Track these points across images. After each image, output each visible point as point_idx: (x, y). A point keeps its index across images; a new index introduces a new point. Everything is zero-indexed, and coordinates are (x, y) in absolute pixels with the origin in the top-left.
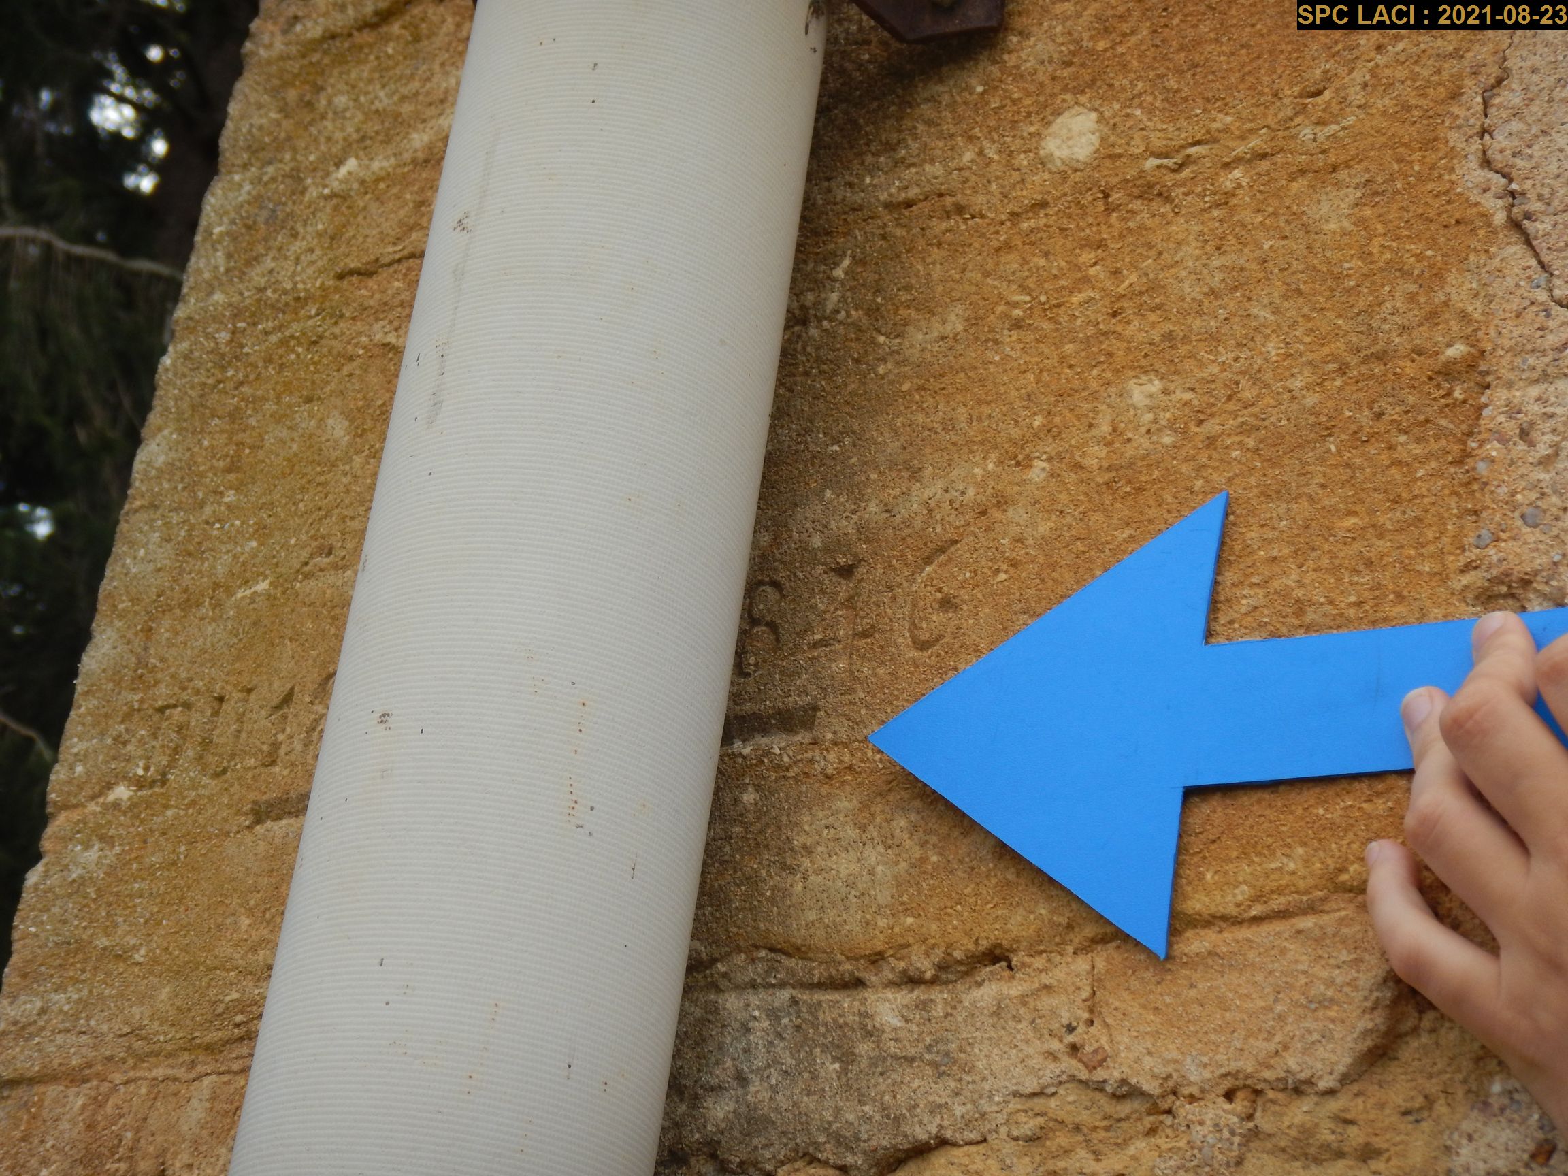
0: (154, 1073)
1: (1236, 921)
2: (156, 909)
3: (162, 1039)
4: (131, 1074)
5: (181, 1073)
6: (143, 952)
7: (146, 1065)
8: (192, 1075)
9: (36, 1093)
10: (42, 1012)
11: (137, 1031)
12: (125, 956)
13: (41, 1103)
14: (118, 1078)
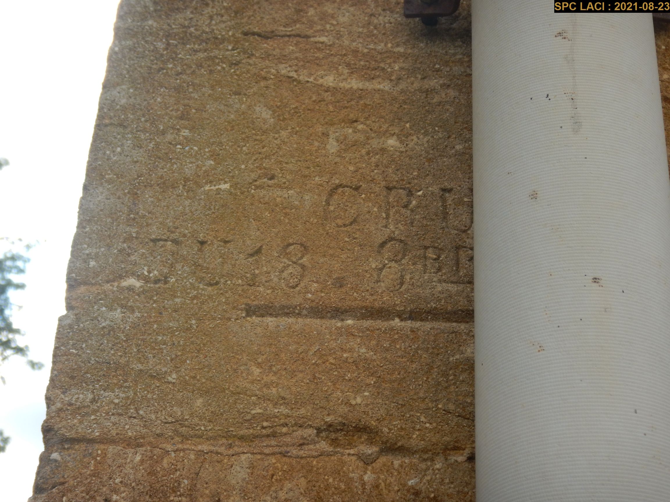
0: (200, 447)
2: (179, 353)
3: (203, 428)
4: (180, 446)
5: (222, 450)
6: (174, 376)
7: (190, 442)
8: (231, 452)
9: (99, 449)
10: (94, 401)
11: (180, 422)
12: (158, 377)
13: (104, 455)
14: (169, 447)
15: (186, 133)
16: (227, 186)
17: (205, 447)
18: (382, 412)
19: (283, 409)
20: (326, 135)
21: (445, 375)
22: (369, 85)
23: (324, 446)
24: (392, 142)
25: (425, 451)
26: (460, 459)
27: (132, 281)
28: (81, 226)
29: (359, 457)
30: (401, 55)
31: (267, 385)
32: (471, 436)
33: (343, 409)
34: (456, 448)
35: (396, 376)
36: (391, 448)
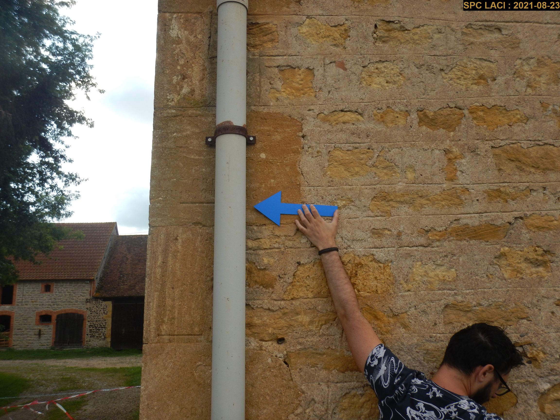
1: (285, 224)
2: (170, 211)
3: (174, 224)
14: (169, 227)
15: (167, 169)
16: (175, 180)
17: (175, 227)
18: (202, 220)
19: (187, 220)
20: (192, 168)
22: (200, 158)
23: (193, 226)
24: (204, 170)
25: (208, 226)
27: (160, 198)
28: (151, 188)
29: (199, 227)
30: (205, 151)
31: (184, 216)
33: (196, 220)
35: (204, 214)
36: (204, 226)
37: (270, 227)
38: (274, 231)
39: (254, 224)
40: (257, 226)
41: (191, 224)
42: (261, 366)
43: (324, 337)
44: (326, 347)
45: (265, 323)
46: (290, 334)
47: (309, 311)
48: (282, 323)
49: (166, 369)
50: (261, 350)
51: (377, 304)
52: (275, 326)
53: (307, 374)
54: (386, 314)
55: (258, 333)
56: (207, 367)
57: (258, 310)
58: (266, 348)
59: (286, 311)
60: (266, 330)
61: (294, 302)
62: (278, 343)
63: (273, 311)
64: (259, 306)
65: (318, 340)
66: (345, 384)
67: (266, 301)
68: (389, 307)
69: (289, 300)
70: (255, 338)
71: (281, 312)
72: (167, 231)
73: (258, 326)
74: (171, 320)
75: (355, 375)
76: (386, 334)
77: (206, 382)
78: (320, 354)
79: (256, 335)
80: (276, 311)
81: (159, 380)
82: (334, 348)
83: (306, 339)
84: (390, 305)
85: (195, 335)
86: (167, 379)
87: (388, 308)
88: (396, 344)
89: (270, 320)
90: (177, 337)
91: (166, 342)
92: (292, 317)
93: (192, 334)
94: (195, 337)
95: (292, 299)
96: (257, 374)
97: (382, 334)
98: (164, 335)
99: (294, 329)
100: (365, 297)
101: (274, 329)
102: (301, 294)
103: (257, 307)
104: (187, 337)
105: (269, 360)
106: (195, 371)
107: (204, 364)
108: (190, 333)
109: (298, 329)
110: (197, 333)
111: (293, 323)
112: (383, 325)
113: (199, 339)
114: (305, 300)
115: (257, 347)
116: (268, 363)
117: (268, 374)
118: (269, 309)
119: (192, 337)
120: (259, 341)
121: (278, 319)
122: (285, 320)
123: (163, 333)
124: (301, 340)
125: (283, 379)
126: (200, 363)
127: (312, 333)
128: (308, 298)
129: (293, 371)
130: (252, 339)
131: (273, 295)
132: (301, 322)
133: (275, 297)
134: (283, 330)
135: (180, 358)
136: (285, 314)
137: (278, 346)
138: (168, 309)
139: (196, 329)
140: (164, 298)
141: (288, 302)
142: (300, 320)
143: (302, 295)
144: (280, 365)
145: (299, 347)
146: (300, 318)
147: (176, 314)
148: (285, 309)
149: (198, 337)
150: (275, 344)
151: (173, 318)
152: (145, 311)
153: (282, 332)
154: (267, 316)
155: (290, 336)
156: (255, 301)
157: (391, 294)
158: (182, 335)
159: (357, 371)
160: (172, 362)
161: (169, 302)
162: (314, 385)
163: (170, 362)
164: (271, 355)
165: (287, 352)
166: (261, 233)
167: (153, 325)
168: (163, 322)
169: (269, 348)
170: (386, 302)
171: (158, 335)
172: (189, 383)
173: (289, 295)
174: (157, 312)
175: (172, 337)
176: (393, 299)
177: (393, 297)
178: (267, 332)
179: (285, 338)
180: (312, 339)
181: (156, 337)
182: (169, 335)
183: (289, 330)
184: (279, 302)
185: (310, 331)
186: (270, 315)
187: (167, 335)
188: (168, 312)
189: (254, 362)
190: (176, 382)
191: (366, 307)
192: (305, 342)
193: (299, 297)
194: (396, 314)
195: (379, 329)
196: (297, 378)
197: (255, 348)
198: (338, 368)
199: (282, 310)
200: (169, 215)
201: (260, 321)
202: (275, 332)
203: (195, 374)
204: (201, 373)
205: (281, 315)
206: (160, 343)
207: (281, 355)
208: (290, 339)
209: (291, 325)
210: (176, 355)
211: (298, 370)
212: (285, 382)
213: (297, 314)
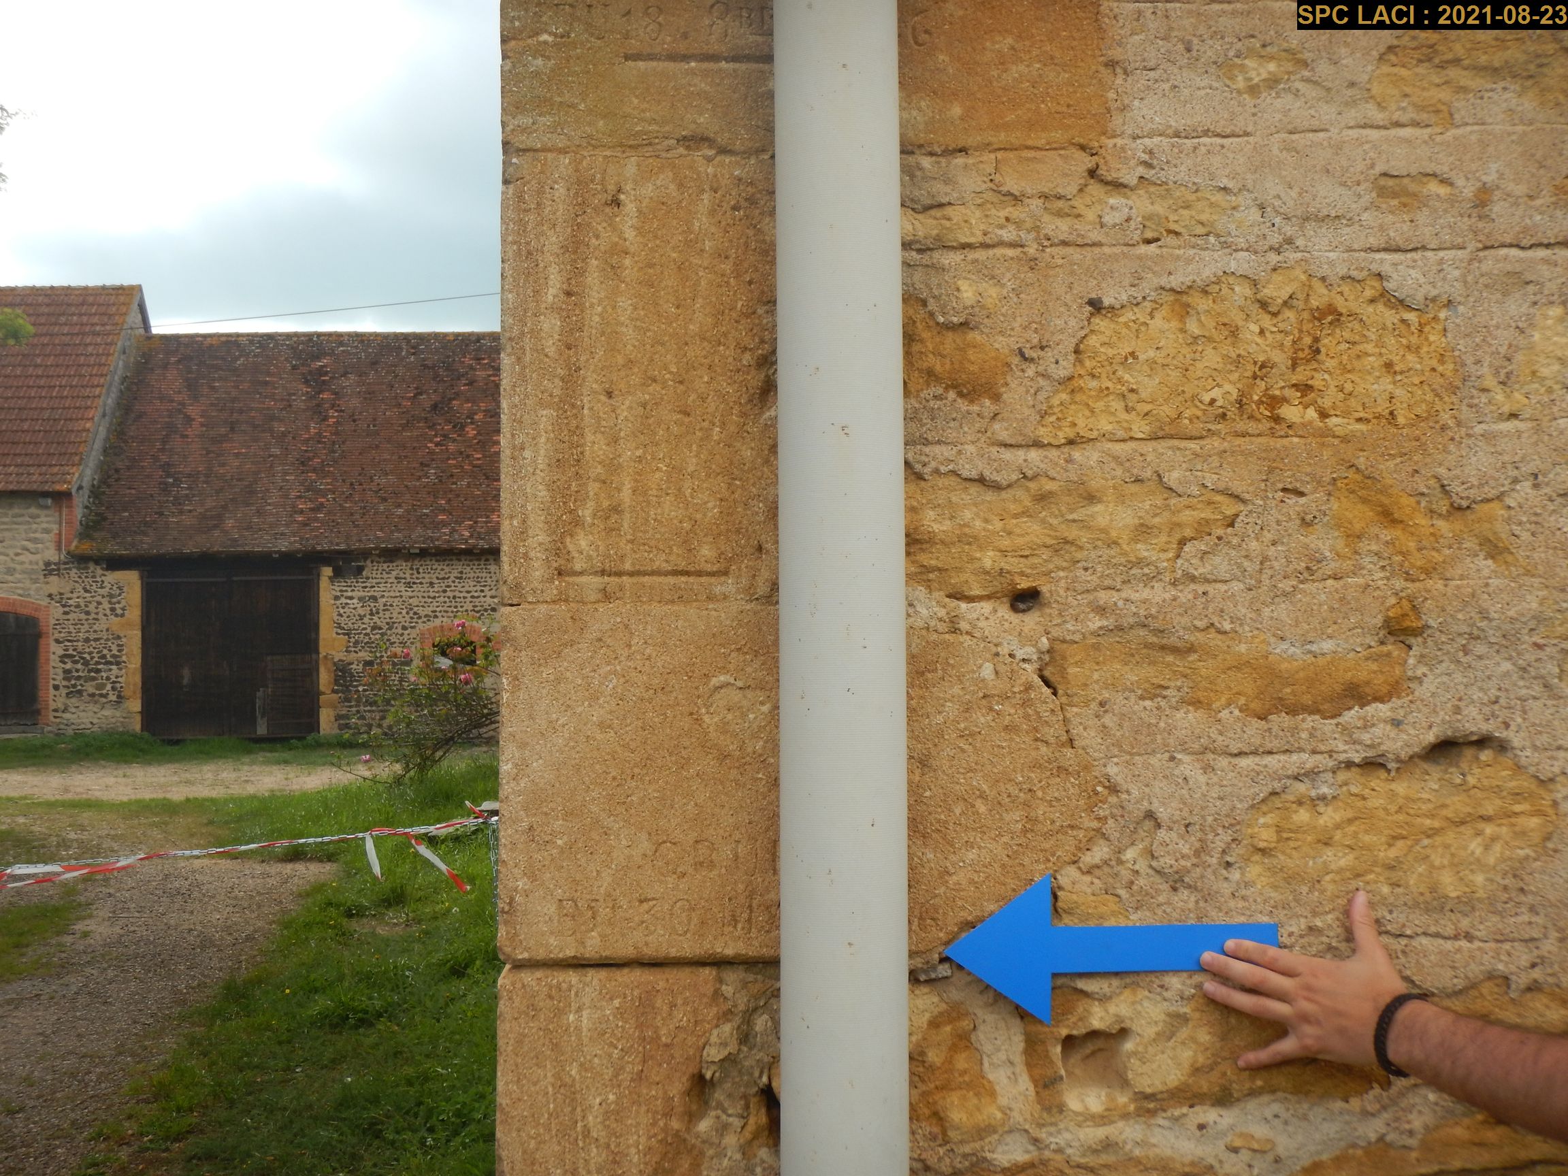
0: (604, 153)
1: (1041, 149)
2: (584, 89)
3: (605, 141)
4: (592, 153)
5: (619, 154)
7: (599, 150)
8: (624, 156)
9: (542, 156)
10: (533, 123)
11: (590, 136)
12: (572, 106)
13: (546, 159)
14: (586, 154)
17: (608, 153)
18: (717, 128)
19: (654, 127)
21: (756, 101)
23: (682, 150)
25: (744, 152)
26: (766, 157)
27: (546, 37)
29: (704, 157)
31: (643, 111)
32: (772, 143)
33: (693, 126)
34: (763, 151)
35: (725, 103)
36: (723, 151)
37: (985, 158)
38: (998, 178)
39: (920, 146)
40: (931, 154)
41: (673, 142)
42: (956, 690)
43: (1192, 586)
44: (1198, 623)
45: (967, 530)
46: (1062, 574)
47: (1134, 488)
48: (1033, 531)
49: (594, 698)
50: (955, 631)
51: (1391, 464)
52: (1006, 543)
53: (1126, 724)
54: (1423, 504)
55: (939, 570)
56: (749, 694)
57: (941, 482)
58: (974, 627)
59: (1050, 486)
60: (972, 559)
61: (1077, 454)
62: (1014, 608)
63: (997, 487)
64: (943, 469)
65: (1167, 596)
66: (1268, 760)
67: (970, 448)
68: (1437, 478)
69: (1059, 446)
70: (930, 589)
71: (1028, 489)
72: (577, 170)
73: (943, 542)
74: (607, 518)
75: (1305, 726)
76: (1423, 577)
77: (750, 750)
78: (1175, 650)
79: (931, 576)
80: (1009, 486)
81: (570, 738)
82: (1227, 626)
83: (1124, 595)
84: (1442, 471)
85: (699, 574)
86: (599, 736)
87: (1432, 482)
88: (1460, 616)
89: (986, 521)
90: (634, 580)
91: (593, 598)
92: (1072, 511)
93: (691, 568)
94: (703, 579)
95: (1071, 442)
96: (940, 719)
97: (1409, 578)
98: (581, 573)
99: (1079, 555)
100: (1345, 439)
101: (1004, 552)
102: (1105, 425)
103: (936, 471)
104: (671, 580)
105: (987, 671)
106: (707, 707)
107: (740, 684)
108: (682, 565)
109: (1093, 555)
110: (709, 568)
111: (1073, 533)
112: (1412, 545)
113: (718, 590)
114: (1118, 448)
115: (941, 620)
116: (983, 680)
117: (982, 720)
118: (981, 480)
119: (691, 579)
120: (947, 600)
121: (1016, 516)
122: (1043, 521)
123: (578, 567)
124: (1103, 597)
125: (1037, 740)
126: (722, 678)
127: (1146, 570)
128: (1131, 438)
129: (1075, 709)
130: (921, 591)
131: (997, 426)
132: (1104, 531)
133: (1004, 436)
134: (1036, 560)
135: (649, 659)
136: (1042, 498)
137: (1015, 618)
138: (592, 476)
139: (707, 552)
140: (578, 431)
141: (1054, 453)
142: (1102, 521)
143: (1109, 427)
144: (1028, 687)
145: (1098, 624)
146: (1100, 514)
147: (626, 495)
148: (1044, 480)
149: (713, 580)
150: (1004, 611)
151: (616, 509)
152: (505, 481)
153: (1033, 567)
154: (975, 505)
155: (1063, 583)
156: (927, 450)
157: (1444, 428)
158: (653, 573)
159: (1311, 713)
160: (615, 673)
161: (595, 446)
162: (1153, 761)
163: (610, 672)
164: (994, 649)
165: (1052, 640)
166: (947, 181)
167: (539, 537)
168: (577, 522)
169: (982, 624)
170: (1428, 460)
171: (560, 574)
172: (684, 753)
173: (1060, 428)
174: (551, 486)
175: (614, 580)
176: (1452, 447)
177: (1452, 439)
178: (977, 565)
179: (1044, 589)
180: (1146, 593)
181: (551, 580)
182: (603, 573)
183: (1058, 561)
184: (1021, 453)
185: (1140, 562)
186: (983, 501)
187: (595, 573)
188: (593, 487)
189: (929, 676)
190: (633, 745)
191: (1351, 474)
192: (1120, 604)
193: (1095, 434)
194: (1465, 503)
195: (1399, 558)
196: (1089, 738)
197: (932, 624)
198: (1242, 701)
199: (1032, 485)
200: (582, 107)
201: (947, 525)
202: (1007, 567)
203: (706, 719)
204: (730, 717)
205: (1027, 502)
206: (566, 601)
207: (1029, 651)
208: (1062, 592)
209: (1067, 542)
210: (630, 646)
211: (1094, 705)
212: (1044, 749)
213: (1091, 498)
